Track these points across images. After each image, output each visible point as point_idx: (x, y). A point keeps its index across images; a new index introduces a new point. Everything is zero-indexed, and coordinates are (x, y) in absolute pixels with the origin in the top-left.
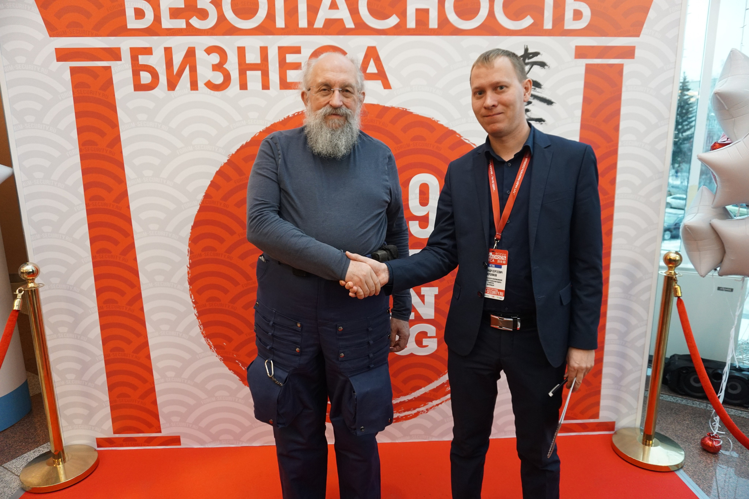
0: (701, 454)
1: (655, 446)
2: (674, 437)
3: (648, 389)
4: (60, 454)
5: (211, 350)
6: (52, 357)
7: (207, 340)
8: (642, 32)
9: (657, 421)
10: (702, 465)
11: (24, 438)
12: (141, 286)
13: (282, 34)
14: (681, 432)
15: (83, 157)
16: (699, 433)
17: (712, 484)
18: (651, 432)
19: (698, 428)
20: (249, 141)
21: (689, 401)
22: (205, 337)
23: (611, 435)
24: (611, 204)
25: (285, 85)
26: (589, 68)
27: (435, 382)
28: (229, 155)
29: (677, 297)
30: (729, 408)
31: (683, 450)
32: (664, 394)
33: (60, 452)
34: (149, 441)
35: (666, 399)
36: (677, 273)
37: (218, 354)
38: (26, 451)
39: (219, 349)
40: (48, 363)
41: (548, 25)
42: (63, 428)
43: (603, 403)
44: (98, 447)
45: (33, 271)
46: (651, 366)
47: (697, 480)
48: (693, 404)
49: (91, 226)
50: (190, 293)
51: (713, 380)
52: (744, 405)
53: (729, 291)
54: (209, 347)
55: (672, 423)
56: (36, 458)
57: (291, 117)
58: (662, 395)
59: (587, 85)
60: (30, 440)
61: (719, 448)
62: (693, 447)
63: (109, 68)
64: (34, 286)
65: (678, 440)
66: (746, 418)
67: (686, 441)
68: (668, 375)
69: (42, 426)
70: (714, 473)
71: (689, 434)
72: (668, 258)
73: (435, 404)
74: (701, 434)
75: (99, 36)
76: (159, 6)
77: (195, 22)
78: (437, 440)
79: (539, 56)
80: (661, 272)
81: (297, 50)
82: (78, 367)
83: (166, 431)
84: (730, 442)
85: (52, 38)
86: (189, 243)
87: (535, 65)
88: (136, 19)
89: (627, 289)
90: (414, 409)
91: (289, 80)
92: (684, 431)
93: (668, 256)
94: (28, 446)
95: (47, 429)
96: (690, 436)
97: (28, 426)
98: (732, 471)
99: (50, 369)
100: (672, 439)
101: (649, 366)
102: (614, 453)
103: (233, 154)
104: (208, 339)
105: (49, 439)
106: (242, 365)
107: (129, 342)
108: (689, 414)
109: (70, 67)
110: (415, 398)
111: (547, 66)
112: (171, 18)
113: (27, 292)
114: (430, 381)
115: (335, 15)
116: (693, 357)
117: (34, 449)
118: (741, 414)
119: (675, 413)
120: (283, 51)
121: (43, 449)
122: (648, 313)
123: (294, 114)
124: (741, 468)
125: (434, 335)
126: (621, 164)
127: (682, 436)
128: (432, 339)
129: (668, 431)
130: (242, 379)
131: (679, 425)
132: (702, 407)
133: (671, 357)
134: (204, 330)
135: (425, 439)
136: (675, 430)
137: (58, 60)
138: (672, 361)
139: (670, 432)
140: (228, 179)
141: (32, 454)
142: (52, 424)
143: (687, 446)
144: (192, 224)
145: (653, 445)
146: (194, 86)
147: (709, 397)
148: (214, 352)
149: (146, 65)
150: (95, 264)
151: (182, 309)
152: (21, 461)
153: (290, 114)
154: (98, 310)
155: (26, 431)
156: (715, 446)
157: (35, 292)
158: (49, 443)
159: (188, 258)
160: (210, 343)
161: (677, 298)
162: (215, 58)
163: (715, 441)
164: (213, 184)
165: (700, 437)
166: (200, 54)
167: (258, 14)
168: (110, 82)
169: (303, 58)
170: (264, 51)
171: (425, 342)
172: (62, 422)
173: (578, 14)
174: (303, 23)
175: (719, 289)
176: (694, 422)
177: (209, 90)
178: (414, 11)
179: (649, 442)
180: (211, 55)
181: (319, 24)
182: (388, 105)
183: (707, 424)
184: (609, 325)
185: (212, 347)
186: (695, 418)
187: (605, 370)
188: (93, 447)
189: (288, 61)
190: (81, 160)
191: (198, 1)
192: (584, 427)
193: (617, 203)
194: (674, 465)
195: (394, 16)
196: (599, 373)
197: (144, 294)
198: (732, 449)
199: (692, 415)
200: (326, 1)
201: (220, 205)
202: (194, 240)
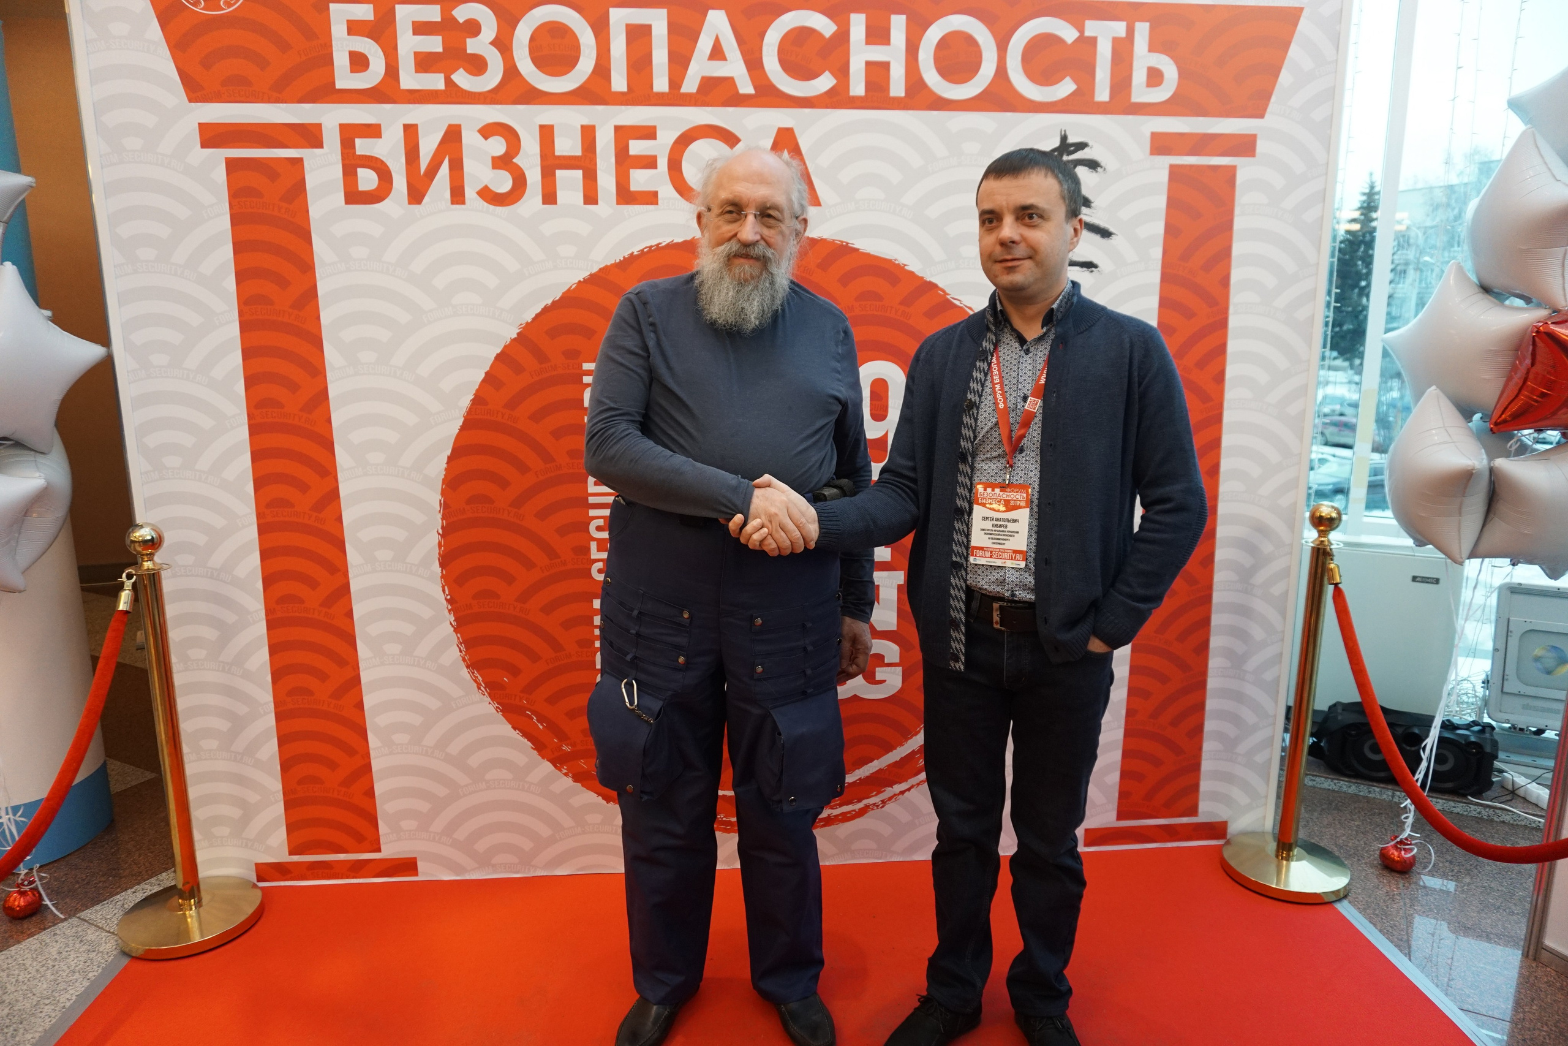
0: (1381, 873)
1: (1296, 861)
2: (1333, 847)
4: (193, 890)
6: (182, 703)
7: (473, 673)
8: (1269, 110)
9: (1302, 823)
10: (1381, 892)
11: (109, 869)
12: (349, 570)
13: (622, 104)
14: (1345, 839)
15: (245, 327)
16: (1378, 840)
17: (1397, 921)
18: (1290, 838)
19: (1376, 832)
20: (557, 298)
21: (1362, 786)
22: (468, 667)
23: (1220, 847)
24: (1215, 419)
25: (626, 195)
26: (1175, 173)
27: (898, 748)
28: (521, 325)
29: (1333, 584)
31: (1349, 868)
32: (1316, 776)
33: (193, 887)
34: (357, 868)
35: (1320, 784)
36: (1333, 542)
38: (118, 890)
39: (494, 690)
40: (174, 715)
41: (1102, 94)
43: (1205, 786)
44: (260, 879)
45: (153, 537)
48: (1369, 792)
49: (257, 455)
50: (442, 584)
51: (1404, 746)
52: (1462, 791)
53: (1433, 583)
54: (475, 685)
55: (1331, 824)
56: (139, 902)
58: (1313, 778)
59: (1172, 203)
60: (121, 871)
61: (1411, 863)
62: (1366, 863)
63: (299, 161)
64: (153, 567)
65: (1340, 852)
66: (1462, 815)
67: (1354, 854)
68: (1322, 741)
70: (1402, 904)
71: (1359, 842)
72: (1318, 514)
73: (897, 791)
74: (1381, 841)
75: (282, 103)
76: (396, 48)
77: (462, 79)
78: (901, 860)
79: (1086, 150)
80: (1307, 542)
81: (649, 133)
82: (222, 725)
83: (390, 849)
84: (1431, 851)
85: (193, 104)
86: (442, 490)
87: (1080, 165)
88: (352, 71)
89: (1245, 575)
90: (859, 801)
91: (633, 188)
92: (1352, 837)
93: (1318, 511)
96: (1362, 845)
97: (112, 848)
99: (177, 726)
100: (1329, 850)
101: (1286, 729)
102: (1226, 876)
103: (527, 323)
106: (537, 720)
107: (322, 676)
108: (1360, 810)
109: (226, 158)
110: (860, 779)
111: (1101, 167)
112: (417, 71)
113: (140, 578)
114: (889, 748)
115: (719, 70)
118: (1454, 807)
119: (1337, 808)
120: (624, 134)
122: (1284, 618)
123: (642, 250)
125: (897, 661)
126: (1233, 346)
127: (1347, 846)
128: (893, 668)
129: (1323, 836)
130: (540, 746)
131: (1342, 829)
132: (1385, 796)
133: (1330, 708)
135: (881, 858)
136: (1336, 836)
137: (205, 144)
138: (1331, 715)
139: (1326, 839)
140: (518, 369)
142: (179, 832)
143: (1355, 863)
144: (449, 452)
145: (1295, 859)
146: (458, 195)
148: (484, 695)
149: (369, 156)
150: (263, 529)
151: (426, 613)
153: (636, 250)
154: (267, 615)
155: (110, 857)
156: (1403, 858)
157: (154, 579)
158: (171, 871)
159: (439, 516)
161: (1332, 586)
162: (497, 146)
163: (1405, 850)
164: (489, 378)
165: (1379, 847)
166: (470, 139)
167: (578, 67)
168: (300, 187)
169: (659, 147)
170: (588, 134)
171: (880, 673)
173: (1155, 77)
174: (661, 84)
175: (1414, 579)
176: (1370, 822)
177: (486, 204)
178: (863, 65)
179: (1289, 855)
180: (491, 140)
181: (690, 85)
183: (1392, 826)
184: (1216, 642)
186: (1371, 815)
187: (1209, 726)
188: (251, 880)
189: (632, 152)
190: (241, 332)
191: (469, 41)
192: (1171, 832)
193: (1228, 417)
194: (1332, 892)
195: (827, 73)
196: (1198, 731)
197: (355, 585)
198: (1434, 864)
199: (1366, 812)
200: (705, 44)
201: (503, 417)
202: (452, 483)
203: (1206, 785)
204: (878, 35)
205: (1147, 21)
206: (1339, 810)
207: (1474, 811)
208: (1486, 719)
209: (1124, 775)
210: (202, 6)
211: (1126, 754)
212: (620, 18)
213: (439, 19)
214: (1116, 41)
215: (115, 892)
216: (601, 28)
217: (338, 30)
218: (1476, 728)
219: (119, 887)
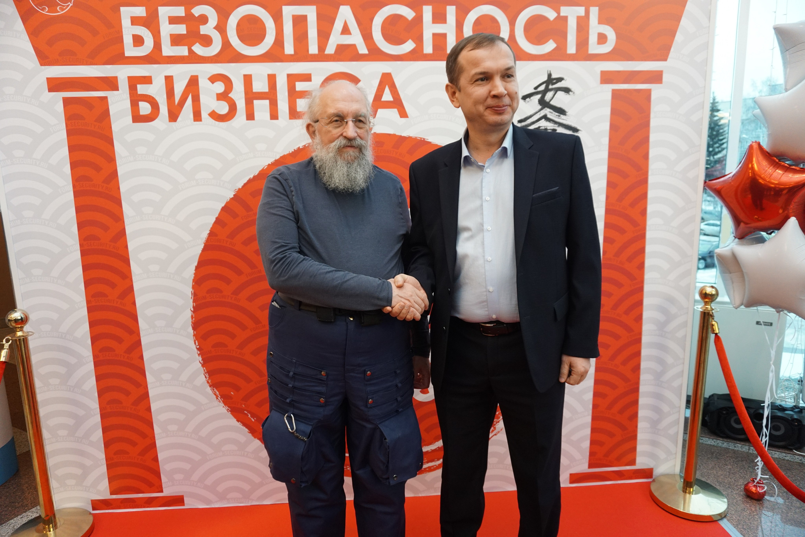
0: (745, 501)
1: (695, 494)
2: (716, 483)
3: (687, 432)
4: (52, 518)
5: (218, 400)
6: (42, 411)
7: (214, 390)
8: (670, 56)
9: (698, 467)
10: (746, 513)
11: (10, 503)
12: (141, 332)
13: (291, 61)
14: (722, 478)
15: (77, 194)
16: (742, 478)
17: (758, 533)
18: (691, 479)
19: (741, 473)
20: (256, 174)
21: (731, 443)
22: (210, 386)
23: (650, 483)
24: (643, 236)
26: (616, 94)
28: (236, 190)
29: (714, 333)
30: (772, 450)
31: (726, 498)
33: (51, 516)
34: (149, 502)
35: (706, 442)
36: (713, 308)
37: (225, 404)
38: (13, 517)
39: (226, 399)
40: (38, 419)
41: (572, 49)
42: (54, 490)
44: (94, 509)
45: (22, 318)
46: (689, 407)
47: (742, 530)
48: (735, 447)
49: (86, 268)
50: (194, 339)
51: (755, 420)
52: (789, 447)
53: (769, 325)
54: (215, 396)
55: (714, 468)
56: (23, 524)
57: (302, 149)
58: (702, 438)
59: (614, 112)
60: (17, 504)
61: (764, 494)
62: (736, 494)
63: (106, 98)
64: (23, 335)
65: (720, 486)
66: (790, 461)
67: (729, 487)
68: (707, 416)
69: (31, 488)
70: (759, 521)
71: (731, 480)
72: (704, 292)
74: (744, 479)
75: (94, 65)
76: (159, 32)
77: (198, 49)
79: (563, 82)
80: (697, 308)
81: (307, 78)
82: (70, 422)
83: (168, 491)
84: (774, 487)
85: (43, 67)
86: (193, 285)
87: (560, 90)
88: (135, 45)
89: (661, 326)
90: (438, 460)
91: (299, 109)
92: (726, 476)
93: (704, 290)
94: (15, 511)
95: (37, 491)
96: (733, 481)
97: (14, 488)
98: (778, 518)
99: (39, 425)
100: (714, 485)
101: (687, 407)
102: (653, 503)
103: (239, 189)
104: (213, 388)
105: (39, 502)
106: (251, 416)
107: (127, 393)
108: (730, 458)
109: (63, 98)
110: (438, 447)
111: (572, 92)
112: (172, 45)
113: (14, 341)
115: (347, 40)
116: (733, 397)
117: (22, 514)
118: (785, 456)
119: (716, 457)
120: (292, 79)
121: (32, 513)
122: (684, 350)
123: (305, 146)
124: (787, 516)
126: (651, 194)
127: (724, 482)
129: (709, 477)
130: (253, 431)
131: (720, 471)
132: (744, 449)
133: (710, 397)
134: (209, 378)
136: (717, 476)
137: (50, 90)
138: (711, 401)
139: (711, 478)
140: (235, 215)
141: (19, 520)
142: (41, 486)
143: (730, 493)
144: (196, 264)
145: (694, 492)
146: (197, 116)
147: (751, 440)
148: (220, 402)
149: (144, 94)
150: (90, 309)
151: (185, 356)
152: (7, 529)
153: (301, 145)
154: (93, 359)
155: (12, 494)
156: (759, 492)
157: (23, 341)
158: (38, 507)
159: (192, 301)
160: (216, 392)
161: (714, 335)
162: (220, 87)
163: (758, 486)
164: (218, 221)
165: (743, 482)
166: (204, 84)
167: (266, 40)
168: (106, 114)
169: (313, 85)
170: (272, 79)
172: (53, 484)
173: (602, 39)
174: (313, 49)
175: (758, 323)
176: (737, 466)
177: (214, 121)
178: (431, 36)
179: (690, 490)
180: (215, 84)
181: (330, 49)
182: (404, 134)
183: (750, 469)
184: (643, 365)
185: (218, 397)
186: (737, 462)
187: (642, 413)
188: (88, 509)
189: (298, 89)
190: (75, 196)
191: (201, 27)
192: (620, 475)
193: (649, 235)
194: (716, 514)
195: (410, 41)
196: (634, 417)
197: (144, 340)
198: (778, 495)
199: (734, 459)
200: (338, 26)
201: (226, 243)
202: (198, 282)
203: (640, 448)
204: (439, 18)
205: (597, 6)
206: (718, 458)
207: (797, 459)
208: (802, 404)
209: (592, 442)
210: (46, 11)
211: (593, 430)
212: (289, 11)
213: (184, 15)
214: (579, 18)
215: (11, 518)
216: (278, 18)
217: (126, 23)
218: (796, 410)
219: (14, 514)
